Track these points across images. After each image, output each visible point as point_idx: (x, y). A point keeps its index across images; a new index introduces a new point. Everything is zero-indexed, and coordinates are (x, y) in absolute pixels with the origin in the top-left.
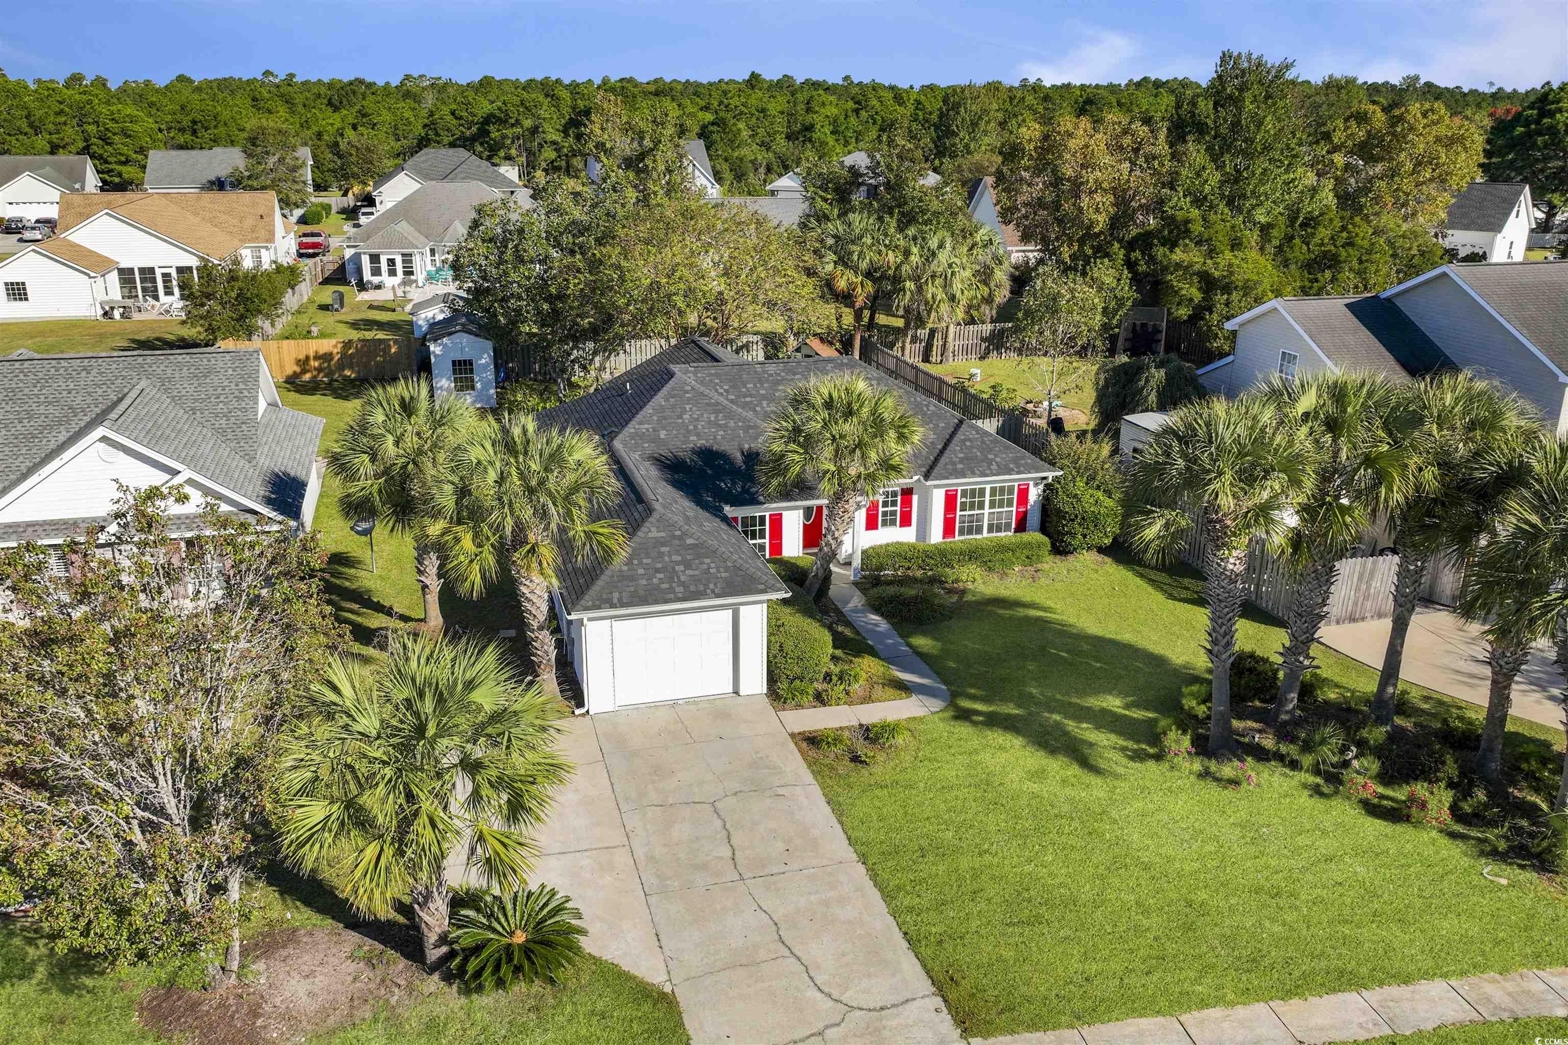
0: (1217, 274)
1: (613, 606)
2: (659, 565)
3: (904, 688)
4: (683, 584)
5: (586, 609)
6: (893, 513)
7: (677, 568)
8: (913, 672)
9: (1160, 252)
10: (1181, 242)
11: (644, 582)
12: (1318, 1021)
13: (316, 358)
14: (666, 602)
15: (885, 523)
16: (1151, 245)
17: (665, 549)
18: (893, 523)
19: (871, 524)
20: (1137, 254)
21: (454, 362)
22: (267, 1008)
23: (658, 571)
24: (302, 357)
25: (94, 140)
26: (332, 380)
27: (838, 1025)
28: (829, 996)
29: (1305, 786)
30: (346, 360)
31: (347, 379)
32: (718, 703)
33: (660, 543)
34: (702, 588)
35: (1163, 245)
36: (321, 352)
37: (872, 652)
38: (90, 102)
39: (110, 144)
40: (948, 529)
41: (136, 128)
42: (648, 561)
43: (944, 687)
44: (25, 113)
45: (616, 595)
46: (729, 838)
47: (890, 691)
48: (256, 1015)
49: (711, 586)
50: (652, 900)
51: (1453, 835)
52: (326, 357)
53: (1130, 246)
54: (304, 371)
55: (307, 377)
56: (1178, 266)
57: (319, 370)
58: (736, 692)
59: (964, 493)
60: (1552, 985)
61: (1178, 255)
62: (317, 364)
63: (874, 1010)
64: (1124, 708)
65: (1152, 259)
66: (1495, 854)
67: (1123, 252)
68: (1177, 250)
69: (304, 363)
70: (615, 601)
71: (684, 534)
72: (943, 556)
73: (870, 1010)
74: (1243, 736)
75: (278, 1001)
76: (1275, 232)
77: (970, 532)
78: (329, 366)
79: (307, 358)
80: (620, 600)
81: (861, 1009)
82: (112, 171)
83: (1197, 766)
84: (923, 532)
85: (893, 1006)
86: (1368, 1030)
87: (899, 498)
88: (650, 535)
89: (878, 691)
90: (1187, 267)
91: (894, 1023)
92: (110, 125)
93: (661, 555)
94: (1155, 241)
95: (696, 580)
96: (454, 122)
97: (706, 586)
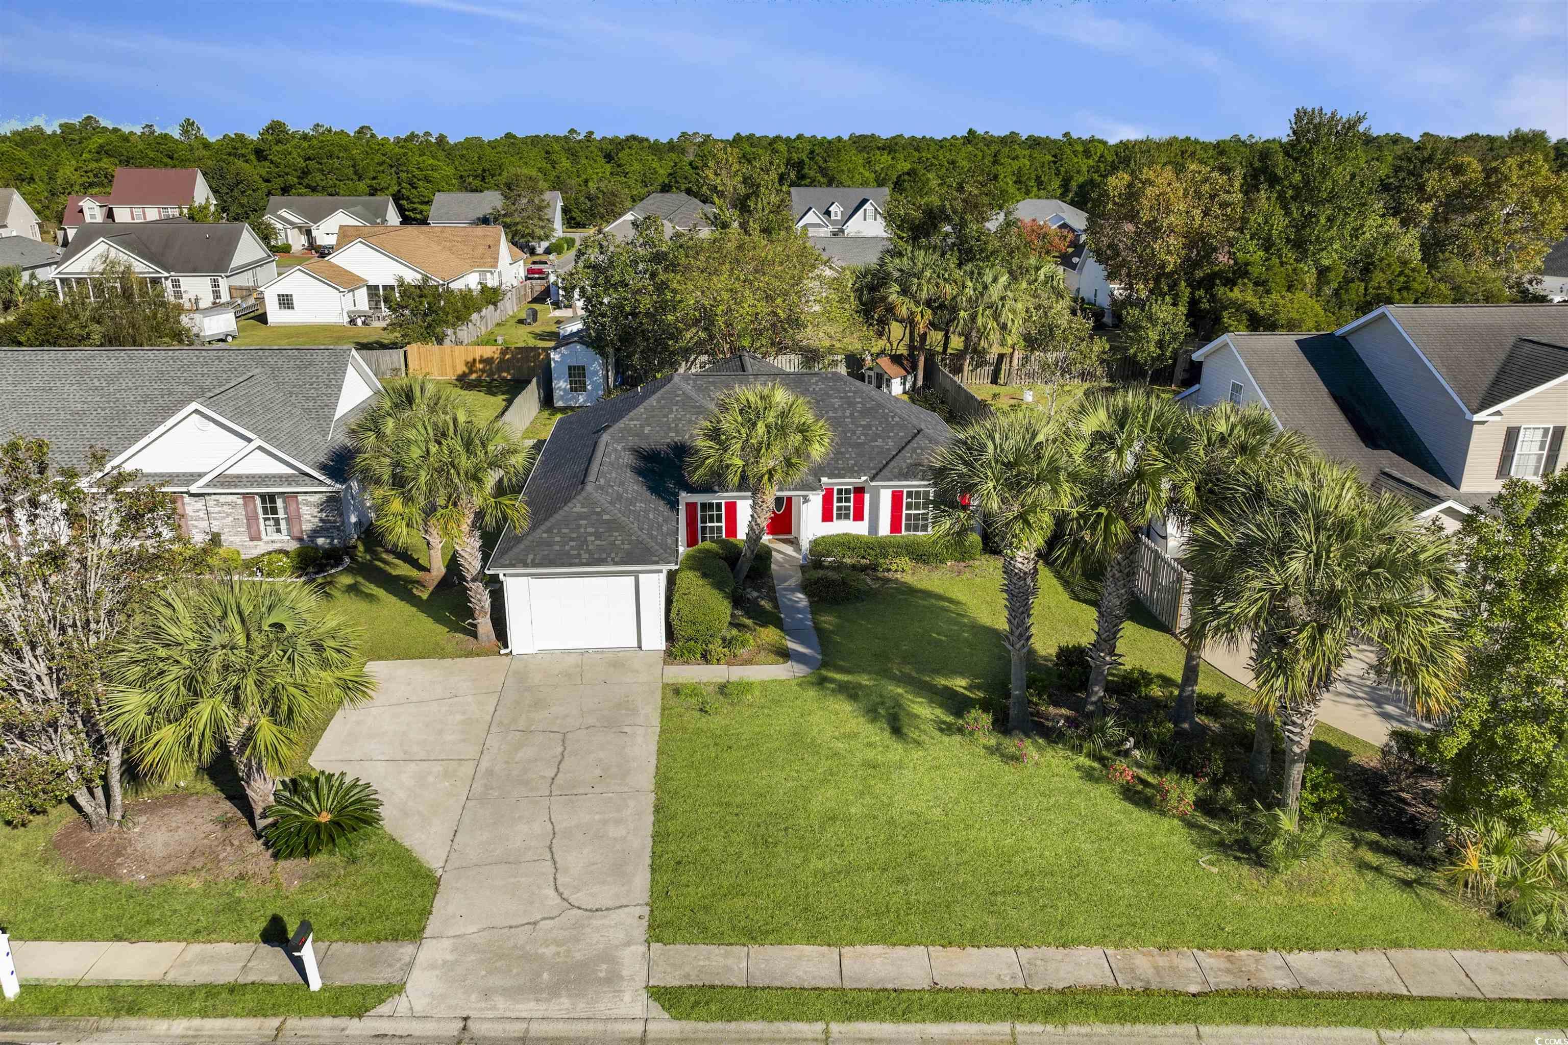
0: (1262, 313)
1: (526, 565)
2: (574, 535)
3: (785, 655)
4: (588, 551)
5: (504, 566)
6: (848, 508)
7: (589, 538)
8: (802, 642)
9: (1221, 291)
10: (1240, 281)
11: (557, 548)
12: (962, 968)
13: (481, 361)
14: (571, 565)
15: (839, 517)
16: (1213, 285)
17: (583, 522)
18: (847, 517)
19: (827, 516)
20: (1202, 292)
21: (570, 368)
22: (129, 850)
23: (572, 539)
24: (470, 359)
25: (404, 185)
26: (493, 380)
27: (553, 918)
28: (561, 895)
29: (1078, 768)
30: (503, 365)
31: (504, 379)
32: (620, 654)
33: (581, 516)
34: (604, 556)
35: (1225, 285)
36: (485, 356)
37: (779, 624)
38: (405, 154)
39: (416, 188)
40: (895, 526)
41: (435, 174)
42: (566, 531)
43: (820, 657)
44: (351, 163)
45: (531, 557)
46: (560, 762)
47: (772, 657)
48: (118, 854)
49: (613, 555)
50: (470, 804)
51: (1191, 825)
52: (487, 361)
53: (1194, 285)
54: (471, 372)
55: (474, 376)
56: (1233, 303)
57: (483, 371)
58: (640, 647)
59: (909, 494)
60: (1203, 965)
61: (1236, 294)
62: (481, 366)
63: (590, 910)
64: (965, 688)
65: (1213, 298)
66: (1221, 845)
67: (1189, 290)
68: (1236, 289)
69: (471, 365)
70: (529, 561)
71: (603, 510)
72: (882, 548)
73: (586, 910)
74: (1048, 720)
75: (139, 846)
76: (1332, 275)
77: (916, 528)
78: (491, 369)
79: (474, 360)
80: (533, 561)
81: (579, 908)
82: (415, 209)
83: (993, 742)
84: (874, 526)
85: (607, 909)
86: (1003, 981)
87: (852, 496)
88: (575, 510)
89: (762, 655)
90: (1241, 305)
91: (600, 922)
92: (417, 172)
93: (579, 526)
94: (1218, 281)
95: (601, 549)
96: (691, 171)
97: (609, 555)
